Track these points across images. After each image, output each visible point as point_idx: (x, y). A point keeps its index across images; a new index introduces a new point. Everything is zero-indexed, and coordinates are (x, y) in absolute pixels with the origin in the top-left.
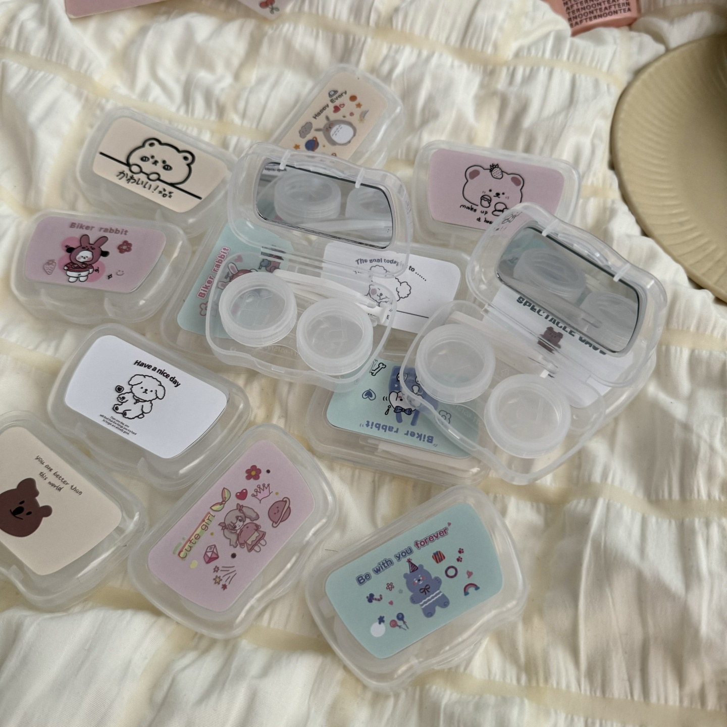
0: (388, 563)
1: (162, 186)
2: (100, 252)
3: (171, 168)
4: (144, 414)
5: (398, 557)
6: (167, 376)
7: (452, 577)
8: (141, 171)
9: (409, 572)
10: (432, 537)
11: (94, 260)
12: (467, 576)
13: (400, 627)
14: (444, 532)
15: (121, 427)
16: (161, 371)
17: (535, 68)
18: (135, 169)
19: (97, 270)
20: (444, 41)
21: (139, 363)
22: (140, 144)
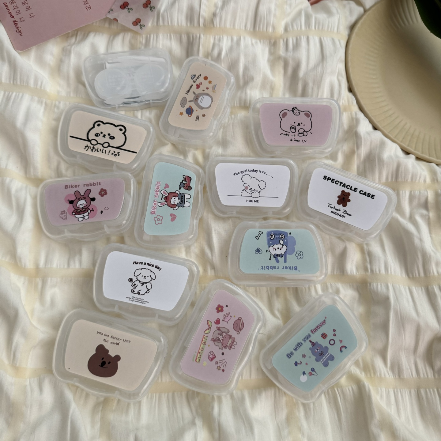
0: (300, 344)
1: (112, 150)
2: (90, 200)
3: (114, 138)
4: (149, 290)
5: (305, 340)
6: (153, 266)
7: (333, 345)
8: (98, 143)
9: (311, 347)
10: (319, 326)
11: (88, 205)
12: (340, 343)
13: (314, 375)
14: (324, 323)
15: (140, 301)
16: (149, 264)
17: (298, 37)
18: (94, 142)
19: (93, 210)
20: (244, 28)
21: (135, 263)
22: (92, 126)
